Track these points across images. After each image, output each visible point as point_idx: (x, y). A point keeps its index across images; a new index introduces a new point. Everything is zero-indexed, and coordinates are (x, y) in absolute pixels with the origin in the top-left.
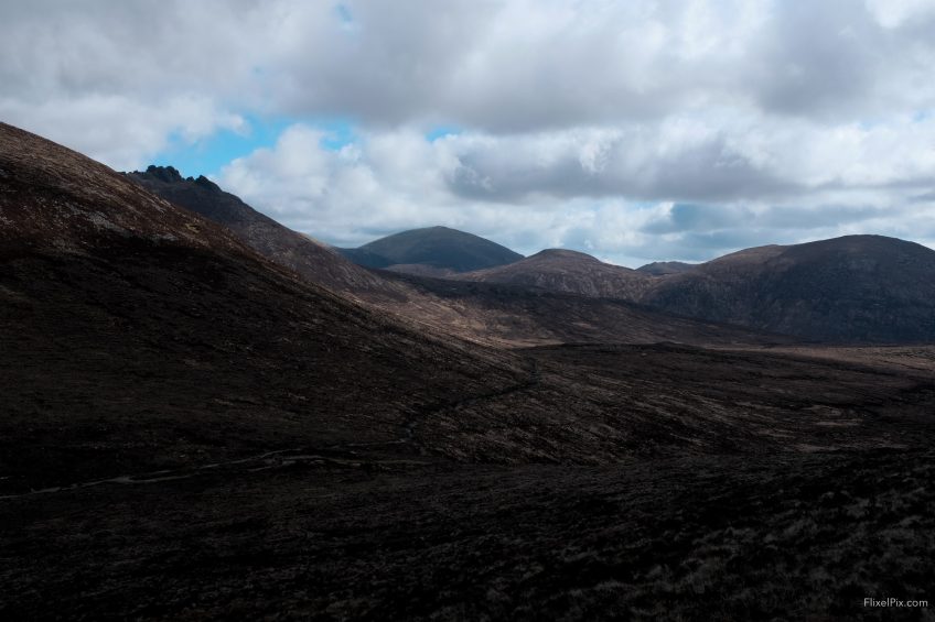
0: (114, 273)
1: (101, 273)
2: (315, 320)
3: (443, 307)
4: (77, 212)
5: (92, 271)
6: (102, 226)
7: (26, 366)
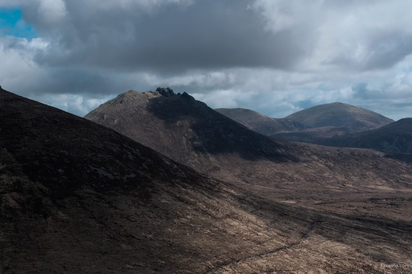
0: (103, 201)
1: (98, 202)
2: (189, 217)
3: (320, 165)
4: (93, 169)
5: (94, 201)
6: (102, 175)
7: (63, 250)
